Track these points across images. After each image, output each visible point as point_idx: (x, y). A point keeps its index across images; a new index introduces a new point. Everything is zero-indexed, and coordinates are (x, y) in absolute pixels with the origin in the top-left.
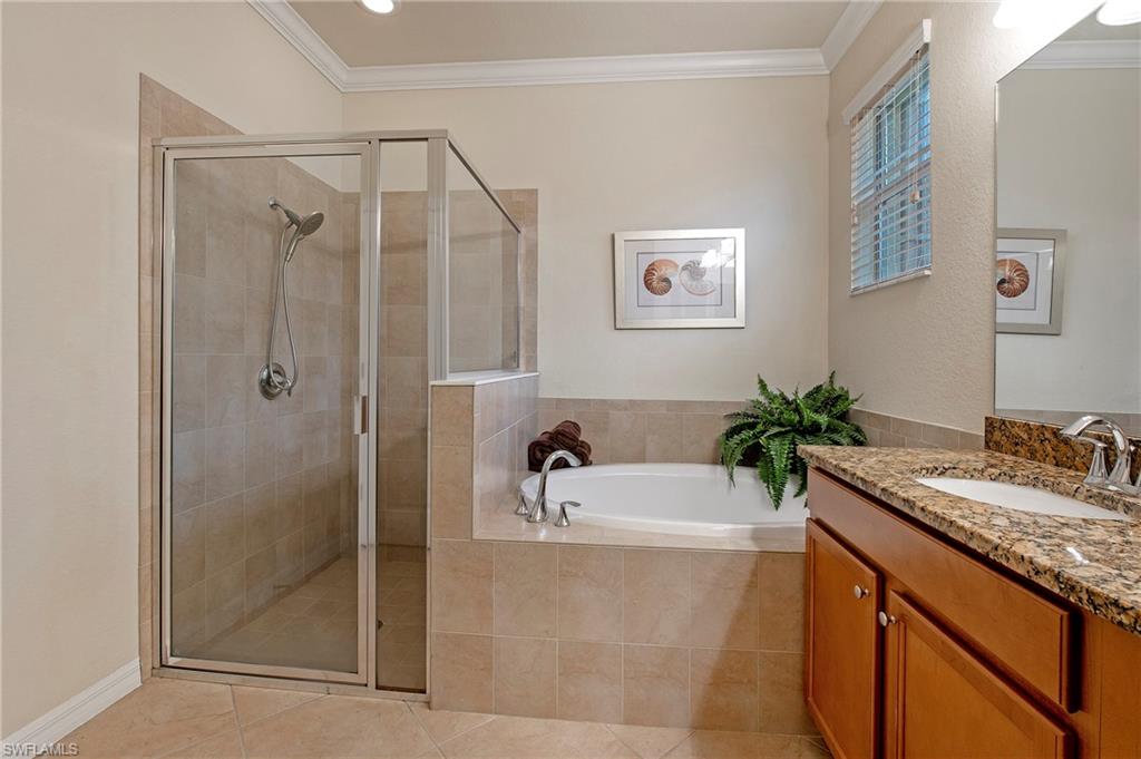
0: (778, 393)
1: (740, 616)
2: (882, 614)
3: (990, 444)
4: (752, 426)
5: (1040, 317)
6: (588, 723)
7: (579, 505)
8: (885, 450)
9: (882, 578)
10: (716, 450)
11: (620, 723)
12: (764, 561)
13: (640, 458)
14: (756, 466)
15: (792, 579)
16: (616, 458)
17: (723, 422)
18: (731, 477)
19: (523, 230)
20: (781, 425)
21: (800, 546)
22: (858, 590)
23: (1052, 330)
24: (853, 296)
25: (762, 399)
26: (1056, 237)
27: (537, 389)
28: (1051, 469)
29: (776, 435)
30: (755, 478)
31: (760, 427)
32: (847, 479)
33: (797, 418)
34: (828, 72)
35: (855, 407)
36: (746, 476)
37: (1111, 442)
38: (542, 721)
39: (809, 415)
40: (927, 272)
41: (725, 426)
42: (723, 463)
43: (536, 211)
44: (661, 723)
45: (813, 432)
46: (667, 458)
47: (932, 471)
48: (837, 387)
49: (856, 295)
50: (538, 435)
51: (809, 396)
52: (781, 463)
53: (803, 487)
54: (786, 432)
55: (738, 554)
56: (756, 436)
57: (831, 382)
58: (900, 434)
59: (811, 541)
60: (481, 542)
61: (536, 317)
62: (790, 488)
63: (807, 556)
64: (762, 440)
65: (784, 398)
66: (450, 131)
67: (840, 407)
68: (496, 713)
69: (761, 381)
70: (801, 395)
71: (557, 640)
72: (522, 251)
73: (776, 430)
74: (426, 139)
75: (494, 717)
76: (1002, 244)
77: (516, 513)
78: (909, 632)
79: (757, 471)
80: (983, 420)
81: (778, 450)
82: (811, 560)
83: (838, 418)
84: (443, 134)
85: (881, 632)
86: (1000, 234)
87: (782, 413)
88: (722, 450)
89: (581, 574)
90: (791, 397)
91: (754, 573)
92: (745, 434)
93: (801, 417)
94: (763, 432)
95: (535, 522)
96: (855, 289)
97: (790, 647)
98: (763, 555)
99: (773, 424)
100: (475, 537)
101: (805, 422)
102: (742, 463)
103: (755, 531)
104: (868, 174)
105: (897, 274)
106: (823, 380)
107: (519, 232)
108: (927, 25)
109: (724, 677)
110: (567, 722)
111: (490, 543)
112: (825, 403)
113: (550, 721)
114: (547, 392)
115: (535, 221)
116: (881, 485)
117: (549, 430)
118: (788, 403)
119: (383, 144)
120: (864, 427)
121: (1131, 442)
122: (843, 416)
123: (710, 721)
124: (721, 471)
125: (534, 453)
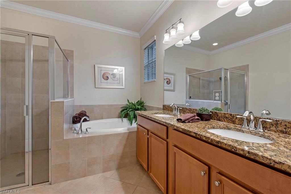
0: (131, 102)
1: (125, 145)
2: (148, 136)
3: (163, 109)
4: (126, 109)
5: (172, 88)
6: (94, 175)
7: (91, 128)
8: (149, 111)
9: (148, 131)
10: (119, 115)
11: (102, 173)
12: (130, 133)
13: (102, 118)
14: (127, 118)
15: (134, 136)
16: (96, 119)
17: (120, 109)
18: (122, 120)
19: (69, 61)
20: (132, 109)
21: (136, 130)
22: (145, 133)
23: (173, 91)
24: (144, 83)
25: (128, 104)
26: (174, 75)
27: (74, 103)
28: (170, 112)
29: (131, 111)
30: (127, 120)
31: (128, 109)
32: (143, 116)
33: (135, 107)
34: (140, 38)
35: (145, 104)
36: (125, 120)
37: (175, 107)
38: (83, 178)
39: (137, 106)
40: (155, 80)
41: (121, 110)
42: (120, 118)
43: (73, 56)
44: (110, 170)
45: (138, 109)
46: (108, 118)
47: (155, 114)
48: (142, 101)
49: (145, 83)
50: (74, 115)
51: (137, 103)
52: (132, 116)
53: (136, 121)
54: (133, 110)
55: (125, 133)
56: (127, 111)
57: (141, 100)
58: (152, 108)
59: (138, 128)
60: (66, 140)
61: (73, 84)
62: (134, 121)
63: (137, 131)
64: (128, 112)
65: (132, 103)
66: (55, 37)
67: (142, 104)
68: (71, 180)
69: (128, 100)
70: (135, 103)
71: (86, 159)
72: (69, 66)
73: (131, 110)
74: (48, 38)
75: (70, 181)
76: (165, 75)
77: (73, 133)
78: (152, 138)
79: (127, 119)
80: (162, 106)
81: (131, 114)
82: (138, 132)
83: (142, 107)
84: (54, 37)
85: (148, 138)
86: (165, 73)
87: (132, 106)
88: (120, 115)
89: (92, 143)
90: (134, 103)
91: (128, 136)
92: (125, 111)
93: (136, 107)
94: (129, 110)
95: (79, 134)
96: (145, 82)
97: (134, 149)
98: (130, 132)
99: (130, 109)
100: (64, 139)
101: (136, 108)
102: (124, 117)
103: (128, 128)
104: (147, 60)
105: (151, 80)
106: (139, 100)
107: (68, 61)
108: (155, 36)
109: (123, 157)
110: (90, 176)
111: (68, 140)
112: (140, 104)
113: (85, 177)
114: (76, 104)
115: (73, 59)
116: (148, 116)
117: (78, 113)
118: (133, 104)
119: (33, 36)
120: (146, 108)
121: (177, 107)
122: (143, 106)
123: (120, 167)
124: (120, 119)
125: (74, 119)
